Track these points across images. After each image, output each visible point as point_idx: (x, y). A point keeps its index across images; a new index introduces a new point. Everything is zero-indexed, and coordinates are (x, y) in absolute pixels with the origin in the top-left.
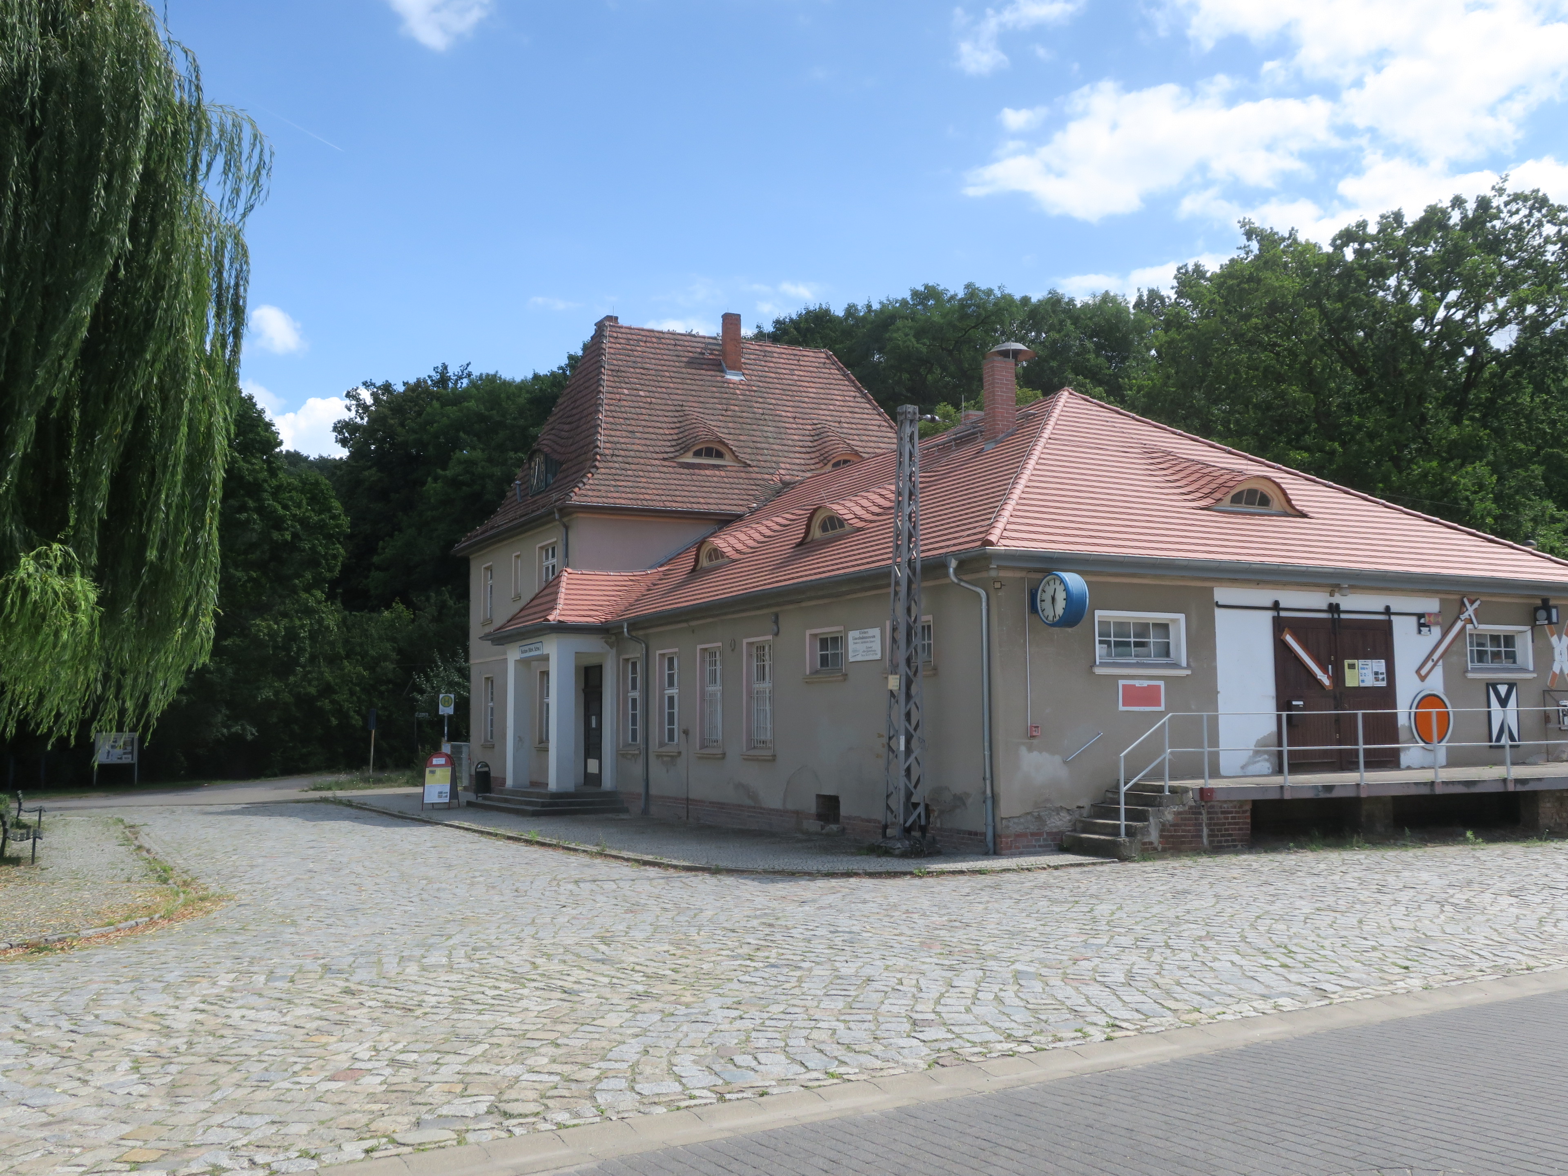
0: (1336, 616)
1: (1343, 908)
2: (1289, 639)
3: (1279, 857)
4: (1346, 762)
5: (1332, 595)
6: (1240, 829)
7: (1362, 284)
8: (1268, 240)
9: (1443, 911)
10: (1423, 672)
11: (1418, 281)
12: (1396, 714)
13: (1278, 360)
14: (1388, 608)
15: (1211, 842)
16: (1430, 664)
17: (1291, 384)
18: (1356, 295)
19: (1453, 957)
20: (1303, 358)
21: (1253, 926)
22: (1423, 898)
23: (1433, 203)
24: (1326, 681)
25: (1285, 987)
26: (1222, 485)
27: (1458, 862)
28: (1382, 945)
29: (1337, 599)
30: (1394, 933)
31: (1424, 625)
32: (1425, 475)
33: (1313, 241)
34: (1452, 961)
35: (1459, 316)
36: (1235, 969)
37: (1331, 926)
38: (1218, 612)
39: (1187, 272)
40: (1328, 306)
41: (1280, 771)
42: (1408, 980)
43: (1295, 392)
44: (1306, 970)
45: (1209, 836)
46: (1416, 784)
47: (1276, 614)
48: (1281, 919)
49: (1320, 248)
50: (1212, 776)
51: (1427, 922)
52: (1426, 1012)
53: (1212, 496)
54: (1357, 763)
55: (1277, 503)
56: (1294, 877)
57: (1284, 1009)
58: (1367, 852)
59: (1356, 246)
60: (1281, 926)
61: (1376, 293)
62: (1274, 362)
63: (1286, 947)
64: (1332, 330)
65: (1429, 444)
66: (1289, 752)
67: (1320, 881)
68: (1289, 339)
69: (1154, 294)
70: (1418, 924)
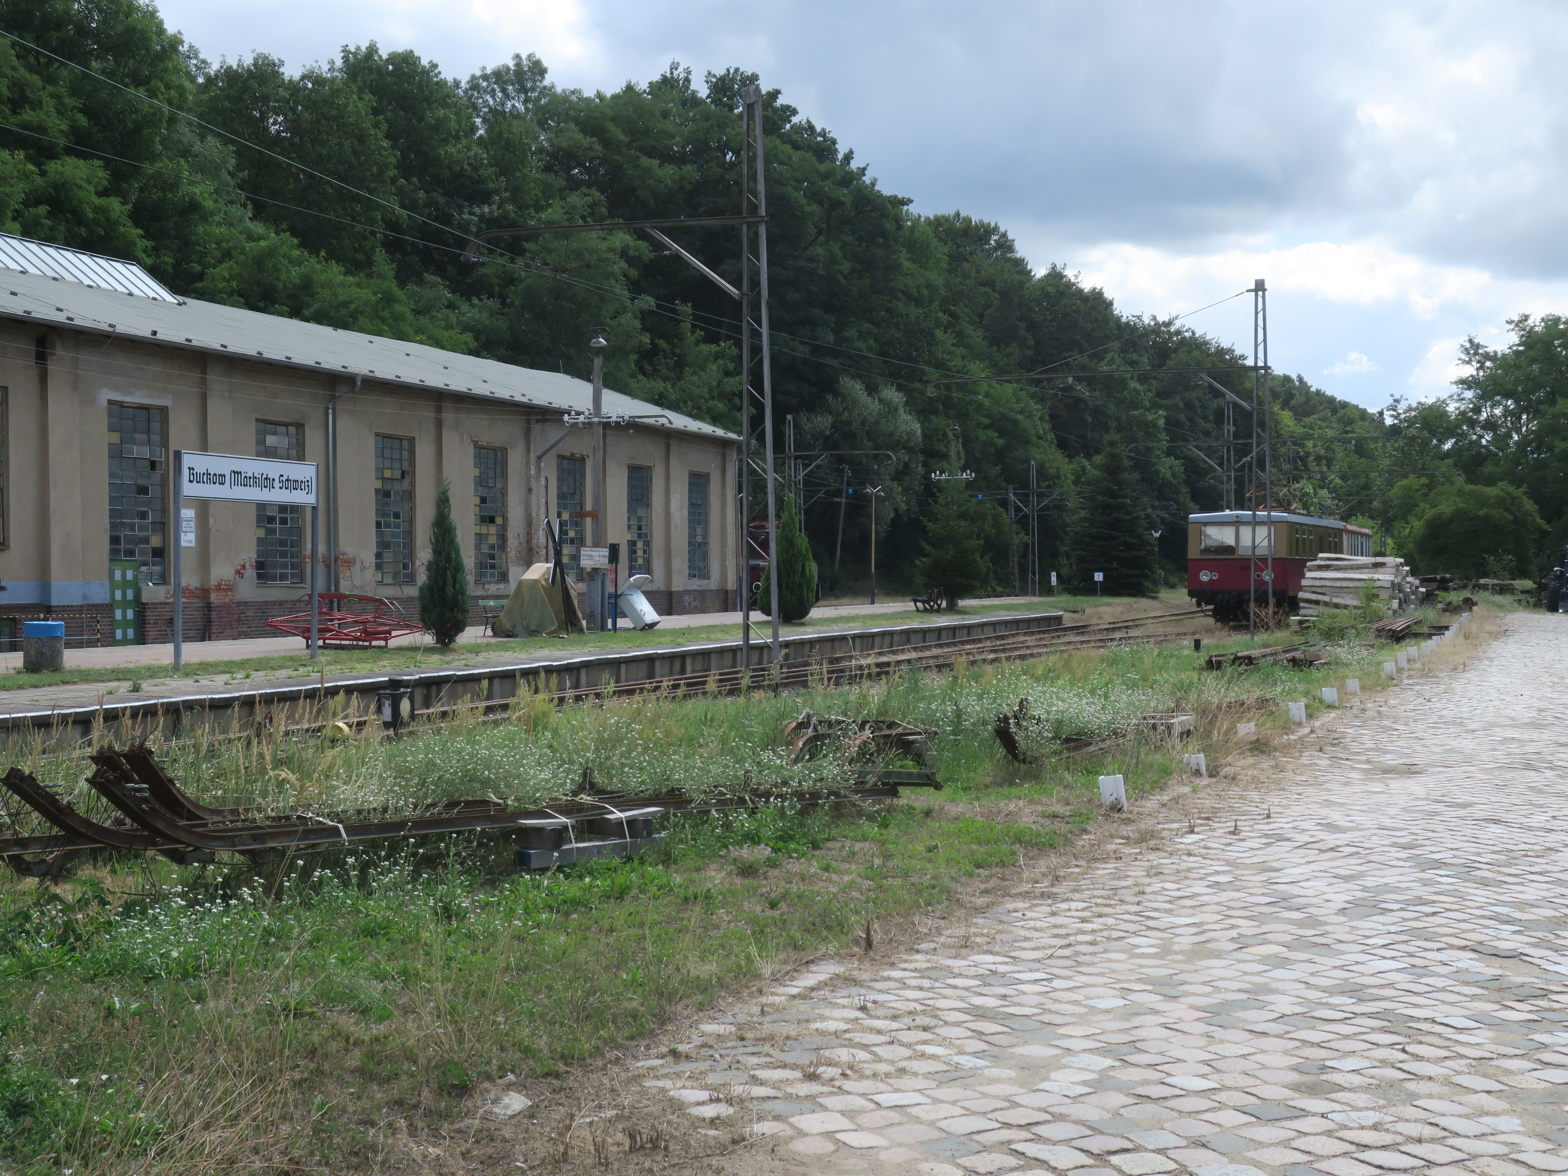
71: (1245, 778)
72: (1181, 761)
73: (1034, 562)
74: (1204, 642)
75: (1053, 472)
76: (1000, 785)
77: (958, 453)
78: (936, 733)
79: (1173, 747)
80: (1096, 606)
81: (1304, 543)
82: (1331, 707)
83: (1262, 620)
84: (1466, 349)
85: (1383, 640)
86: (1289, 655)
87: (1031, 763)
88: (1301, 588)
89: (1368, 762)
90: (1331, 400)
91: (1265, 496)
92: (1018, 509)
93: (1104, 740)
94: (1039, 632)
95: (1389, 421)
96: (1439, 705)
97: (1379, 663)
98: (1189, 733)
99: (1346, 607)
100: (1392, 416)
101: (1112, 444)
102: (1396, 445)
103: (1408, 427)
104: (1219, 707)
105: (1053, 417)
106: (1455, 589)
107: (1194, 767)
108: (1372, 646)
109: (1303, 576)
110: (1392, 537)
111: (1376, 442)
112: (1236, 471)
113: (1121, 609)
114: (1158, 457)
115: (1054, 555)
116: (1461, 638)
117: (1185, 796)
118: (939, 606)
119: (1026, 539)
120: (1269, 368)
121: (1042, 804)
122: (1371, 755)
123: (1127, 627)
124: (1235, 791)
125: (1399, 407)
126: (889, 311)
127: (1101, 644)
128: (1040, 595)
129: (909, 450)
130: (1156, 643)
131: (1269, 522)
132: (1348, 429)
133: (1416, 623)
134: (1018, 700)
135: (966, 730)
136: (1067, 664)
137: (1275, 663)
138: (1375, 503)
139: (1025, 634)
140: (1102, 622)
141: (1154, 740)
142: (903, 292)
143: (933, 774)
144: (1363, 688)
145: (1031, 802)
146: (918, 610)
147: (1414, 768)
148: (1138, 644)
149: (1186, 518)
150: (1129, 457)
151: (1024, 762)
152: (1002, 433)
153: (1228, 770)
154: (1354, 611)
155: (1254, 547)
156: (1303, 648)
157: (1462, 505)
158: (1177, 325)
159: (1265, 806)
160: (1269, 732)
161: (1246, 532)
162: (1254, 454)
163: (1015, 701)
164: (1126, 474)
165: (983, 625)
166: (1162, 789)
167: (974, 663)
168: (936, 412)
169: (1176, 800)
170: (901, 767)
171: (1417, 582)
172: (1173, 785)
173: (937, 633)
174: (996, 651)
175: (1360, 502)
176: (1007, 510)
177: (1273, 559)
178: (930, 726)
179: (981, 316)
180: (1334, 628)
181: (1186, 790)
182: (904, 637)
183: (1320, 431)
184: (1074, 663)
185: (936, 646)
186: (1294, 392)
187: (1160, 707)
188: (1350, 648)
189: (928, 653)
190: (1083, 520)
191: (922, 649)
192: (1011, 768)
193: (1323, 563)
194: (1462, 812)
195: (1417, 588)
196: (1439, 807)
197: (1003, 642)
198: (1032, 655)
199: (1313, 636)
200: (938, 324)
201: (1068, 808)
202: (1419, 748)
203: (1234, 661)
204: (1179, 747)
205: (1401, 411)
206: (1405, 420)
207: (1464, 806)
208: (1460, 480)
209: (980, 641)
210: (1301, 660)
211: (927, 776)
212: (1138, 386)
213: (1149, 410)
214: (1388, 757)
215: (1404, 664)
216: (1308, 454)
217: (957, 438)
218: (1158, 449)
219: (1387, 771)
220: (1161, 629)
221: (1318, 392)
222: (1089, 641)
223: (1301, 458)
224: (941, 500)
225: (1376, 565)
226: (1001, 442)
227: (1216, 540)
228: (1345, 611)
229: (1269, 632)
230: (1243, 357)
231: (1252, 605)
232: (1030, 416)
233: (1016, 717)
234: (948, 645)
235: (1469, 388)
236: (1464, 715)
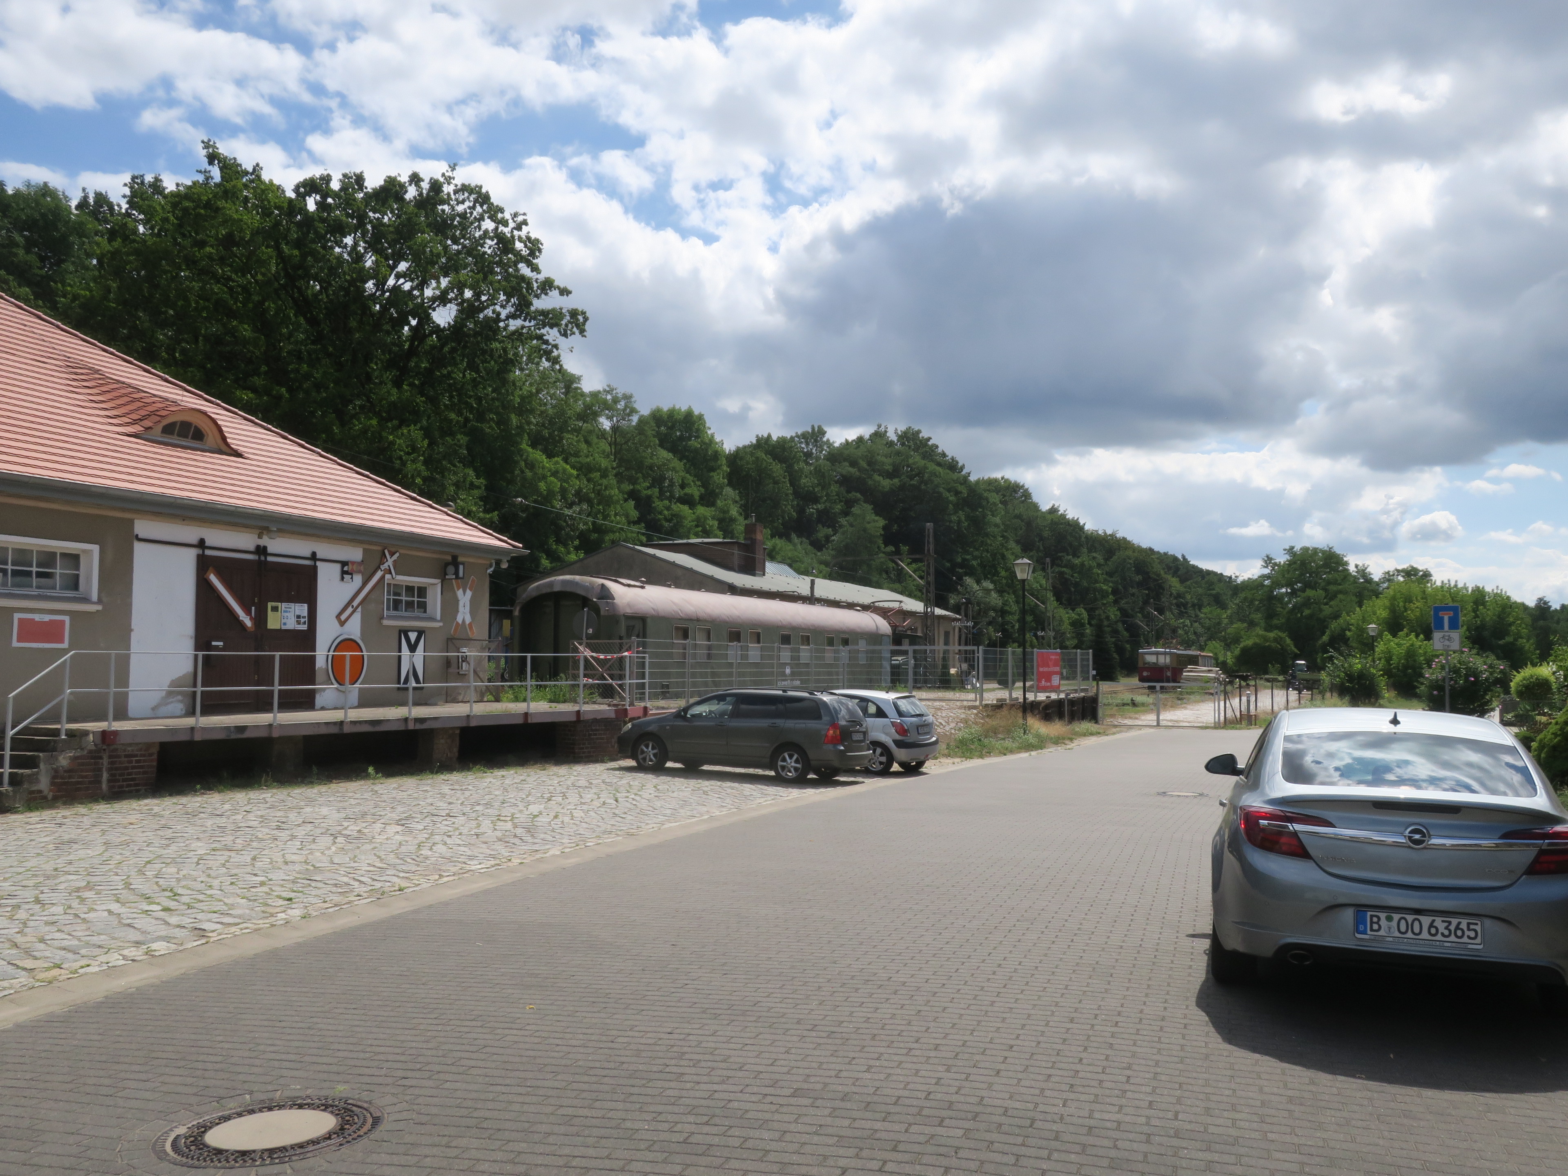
0: (263, 558)
1: (240, 847)
2: (213, 578)
3: (184, 800)
4: (261, 704)
5: (260, 537)
6: (144, 773)
7: (321, 238)
8: (230, 168)
9: (335, 843)
10: (343, 617)
11: (374, 245)
12: (315, 656)
13: (231, 296)
14: (314, 554)
15: (110, 788)
16: (350, 610)
17: (241, 322)
18: (314, 246)
19: (336, 885)
20: (256, 298)
21: (141, 872)
22: (319, 831)
23: (393, 175)
24: (248, 623)
25: (163, 931)
26: (153, 413)
27: (357, 796)
28: (270, 880)
29: (265, 541)
30: (284, 867)
31: (347, 573)
32: (364, 431)
33: (276, 182)
34: (334, 889)
35: (407, 286)
36: (112, 918)
37: (224, 865)
38: (138, 546)
39: (143, 183)
40: (286, 251)
41: (191, 713)
42: (289, 912)
43: (246, 331)
44: (189, 911)
45: (109, 781)
46: (327, 724)
47: (201, 552)
48: (174, 861)
49: (283, 191)
50: (116, 718)
51: (318, 854)
52: (300, 940)
53: (142, 423)
54: (272, 704)
55: (211, 438)
56: (196, 819)
57: (157, 954)
58: (275, 791)
59: (318, 197)
60: (172, 870)
61: (332, 248)
62: (228, 296)
63: (171, 890)
64: (287, 275)
65: (371, 403)
66: (202, 692)
67: (222, 821)
68: (244, 275)
69: (101, 199)
70: (310, 857)
81: (1183, 662)
84: (1266, 559)
88: (1181, 677)
90: (1202, 570)
109: (1182, 674)
126: (984, 543)
149: (1135, 650)
155: (1163, 663)
157: (1258, 641)
171: (1224, 678)
177: (1171, 666)
183: (1195, 589)
186: (1180, 566)
193: (1190, 669)
235: (1268, 578)
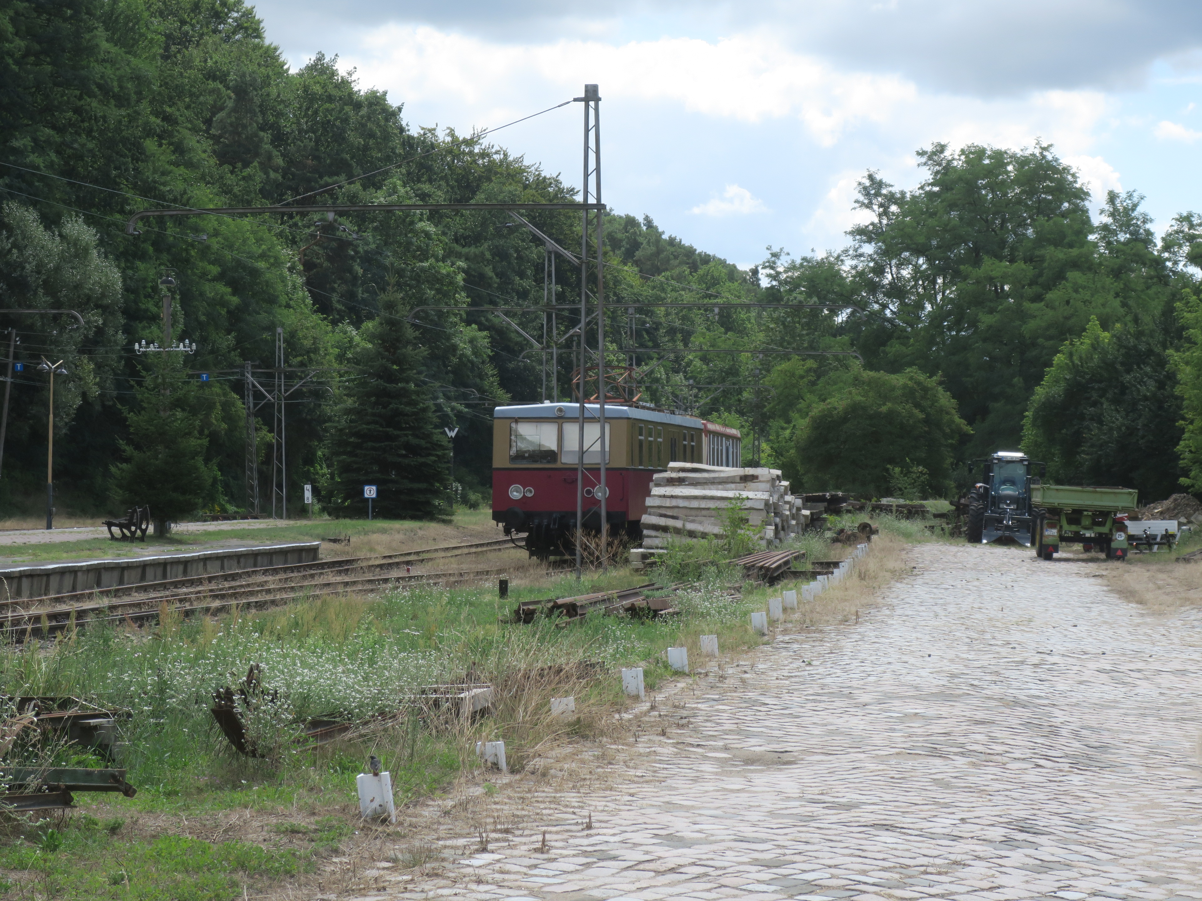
71: (560, 774)
72: (474, 752)
73: (280, 471)
74: (513, 584)
75: (307, 343)
76: (220, 788)
77: (174, 315)
78: (129, 715)
79: (461, 732)
80: (366, 533)
81: (650, 449)
82: (678, 673)
83: (591, 554)
84: (865, 188)
85: (752, 582)
86: (626, 603)
87: (263, 756)
88: (645, 510)
89: (726, 748)
90: (690, 252)
91: (596, 383)
92: (258, 396)
93: (366, 723)
94: (285, 570)
95: (765, 283)
96: (821, 670)
97: (746, 614)
98: (484, 712)
99: (704, 535)
100: (769, 276)
101: (390, 306)
102: (775, 315)
103: (791, 291)
104: (526, 676)
105: (308, 266)
106: (849, 511)
107: (491, 759)
108: (738, 590)
109: (648, 493)
110: (768, 441)
111: (748, 311)
112: (560, 346)
113: (399, 537)
114: (455, 324)
115: (310, 460)
116: (855, 577)
117: (475, 800)
118: (144, 531)
119: (270, 437)
120: (604, 206)
121: (277, 815)
122: (732, 740)
123: (408, 563)
124: (546, 791)
125: (779, 263)
126: (77, 111)
127: (369, 587)
128: (289, 517)
129: (105, 309)
130: (447, 584)
131: (602, 419)
132: (712, 291)
133: (796, 558)
134: (247, 668)
135: (172, 710)
136: (320, 618)
137: (607, 614)
138: (745, 395)
139: (265, 572)
140: (373, 555)
141: (436, 723)
142: (99, 86)
143: (123, 774)
144: (722, 647)
145: (262, 811)
146: (113, 538)
147: (786, 757)
148: (421, 587)
149: (491, 411)
150: (413, 325)
151: (254, 754)
152: (236, 287)
153: (539, 763)
154: (715, 541)
155: (582, 453)
156: (646, 592)
157: (859, 398)
158: (485, 142)
159: (585, 813)
160: (594, 709)
161: (571, 430)
162: (582, 324)
163: (242, 669)
164: (410, 348)
165: (206, 559)
166: (444, 791)
167: (188, 614)
168: (143, 257)
169: (463, 805)
170: (79, 763)
171: (799, 502)
172: (460, 784)
173: (140, 571)
174: (223, 597)
175: (726, 393)
176: (242, 397)
177: (607, 469)
178: (121, 704)
179: (208, 122)
180: (687, 565)
181: (478, 791)
182: (92, 576)
183: (674, 294)
184: (331, 614)
185: (139, 589)
186: (640, 239)
187: (447, 677)
188: (708, 592)
189: (126, 600)
190: (348, 411)
191: (117, 593)
192: (235, 764)
193: (674, 475)
194: (845, 816)
195: (799, 509)
196: (817, 809)
197: (233, 584)
198: (273, 602)
199: (660, 576)
200: (149, 133)
201: (313, 819)
202: (794, 729)
203: (551, 610)
204: (469, 731)
205: (781, 269)
206: (786, 282)
207: (849, 807)
208: (857, 365)
209: (200, 582)
210: (642, 609)
211: (113, 776)
212: (431, 229)
213: (443, 260)
214: (753, 741)
215: (778, 613)
216: (657, 326)
217: (173, 293)
218: (455, 315)
219: (750, 760)
220: (455, 566)
221: (672, 241)
222: (354, 583)
223: (648, 331)
224: (149, 381)
225: (746, 479)
226: (235, 300)
227: (531, 443)
228: (704, 542)
229: (601, 570)
230: (572, 191)
231: (579, 532)
232: (277, 263)
233: (242, 692)
234: (154, 587)
235: (869, 241)
236: (854, 684)
